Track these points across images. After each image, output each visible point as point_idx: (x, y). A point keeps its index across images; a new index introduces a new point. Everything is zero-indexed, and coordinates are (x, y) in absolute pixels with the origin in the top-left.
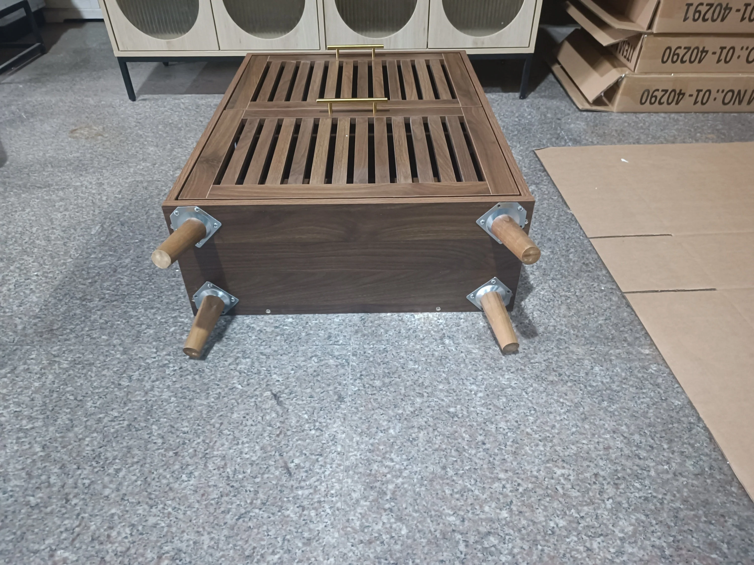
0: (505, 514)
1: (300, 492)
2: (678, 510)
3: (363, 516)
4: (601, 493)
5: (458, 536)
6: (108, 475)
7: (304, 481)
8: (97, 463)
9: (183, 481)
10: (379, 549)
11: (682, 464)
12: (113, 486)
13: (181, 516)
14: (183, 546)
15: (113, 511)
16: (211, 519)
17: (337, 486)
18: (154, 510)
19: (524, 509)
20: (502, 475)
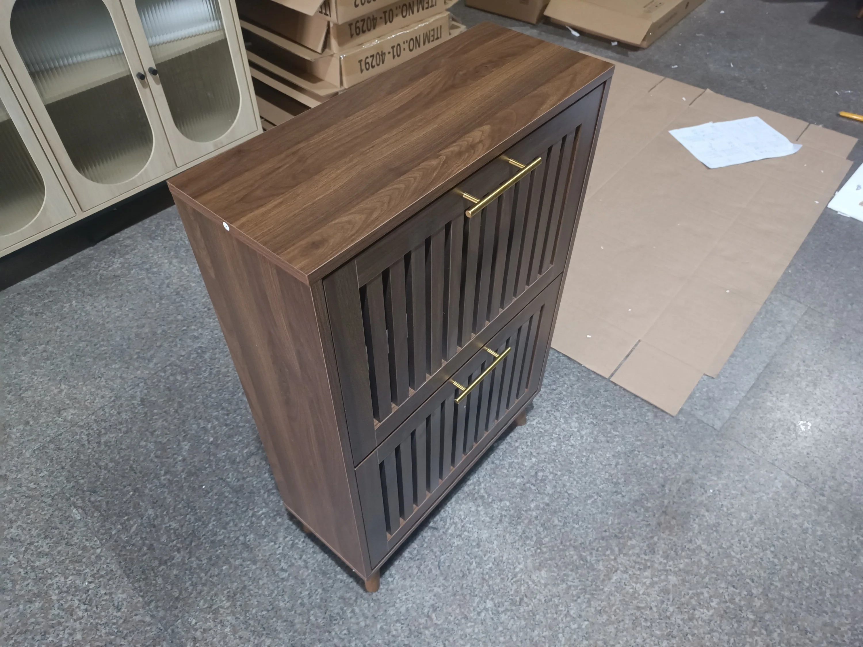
0: (534, 460)
1: (450, 531)
2: (584, 402)
3: (486, 514)
4: (556, 418)
5: (528, 485)
6: (351, 618)
7: (445, 525)
8: (336, 620)
9: (392, 581)
10: (507, 520)
11: (570, 380)
12: (361, 619)
13: (413, 594)
14: (432, 602)
15: (379, 626)
16: (428, 580)
17: (461, 513)
18: (397, 606)
19: (538, 451)
20: (517, 444)
